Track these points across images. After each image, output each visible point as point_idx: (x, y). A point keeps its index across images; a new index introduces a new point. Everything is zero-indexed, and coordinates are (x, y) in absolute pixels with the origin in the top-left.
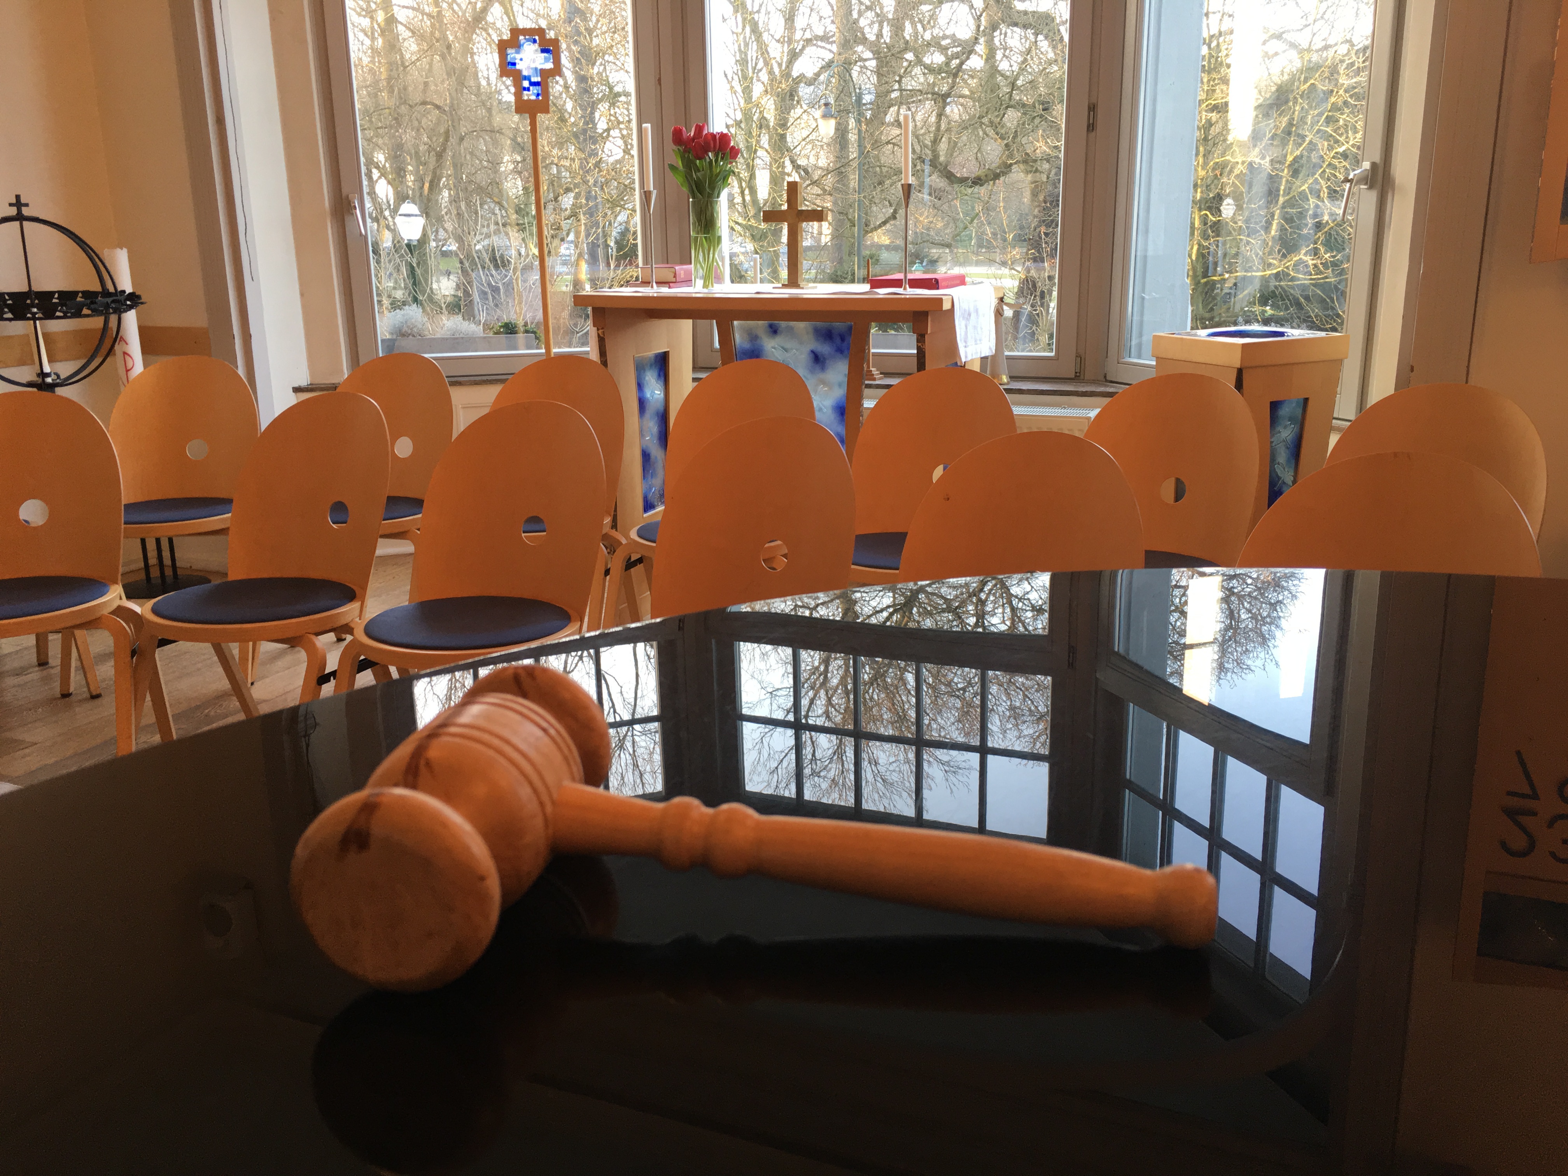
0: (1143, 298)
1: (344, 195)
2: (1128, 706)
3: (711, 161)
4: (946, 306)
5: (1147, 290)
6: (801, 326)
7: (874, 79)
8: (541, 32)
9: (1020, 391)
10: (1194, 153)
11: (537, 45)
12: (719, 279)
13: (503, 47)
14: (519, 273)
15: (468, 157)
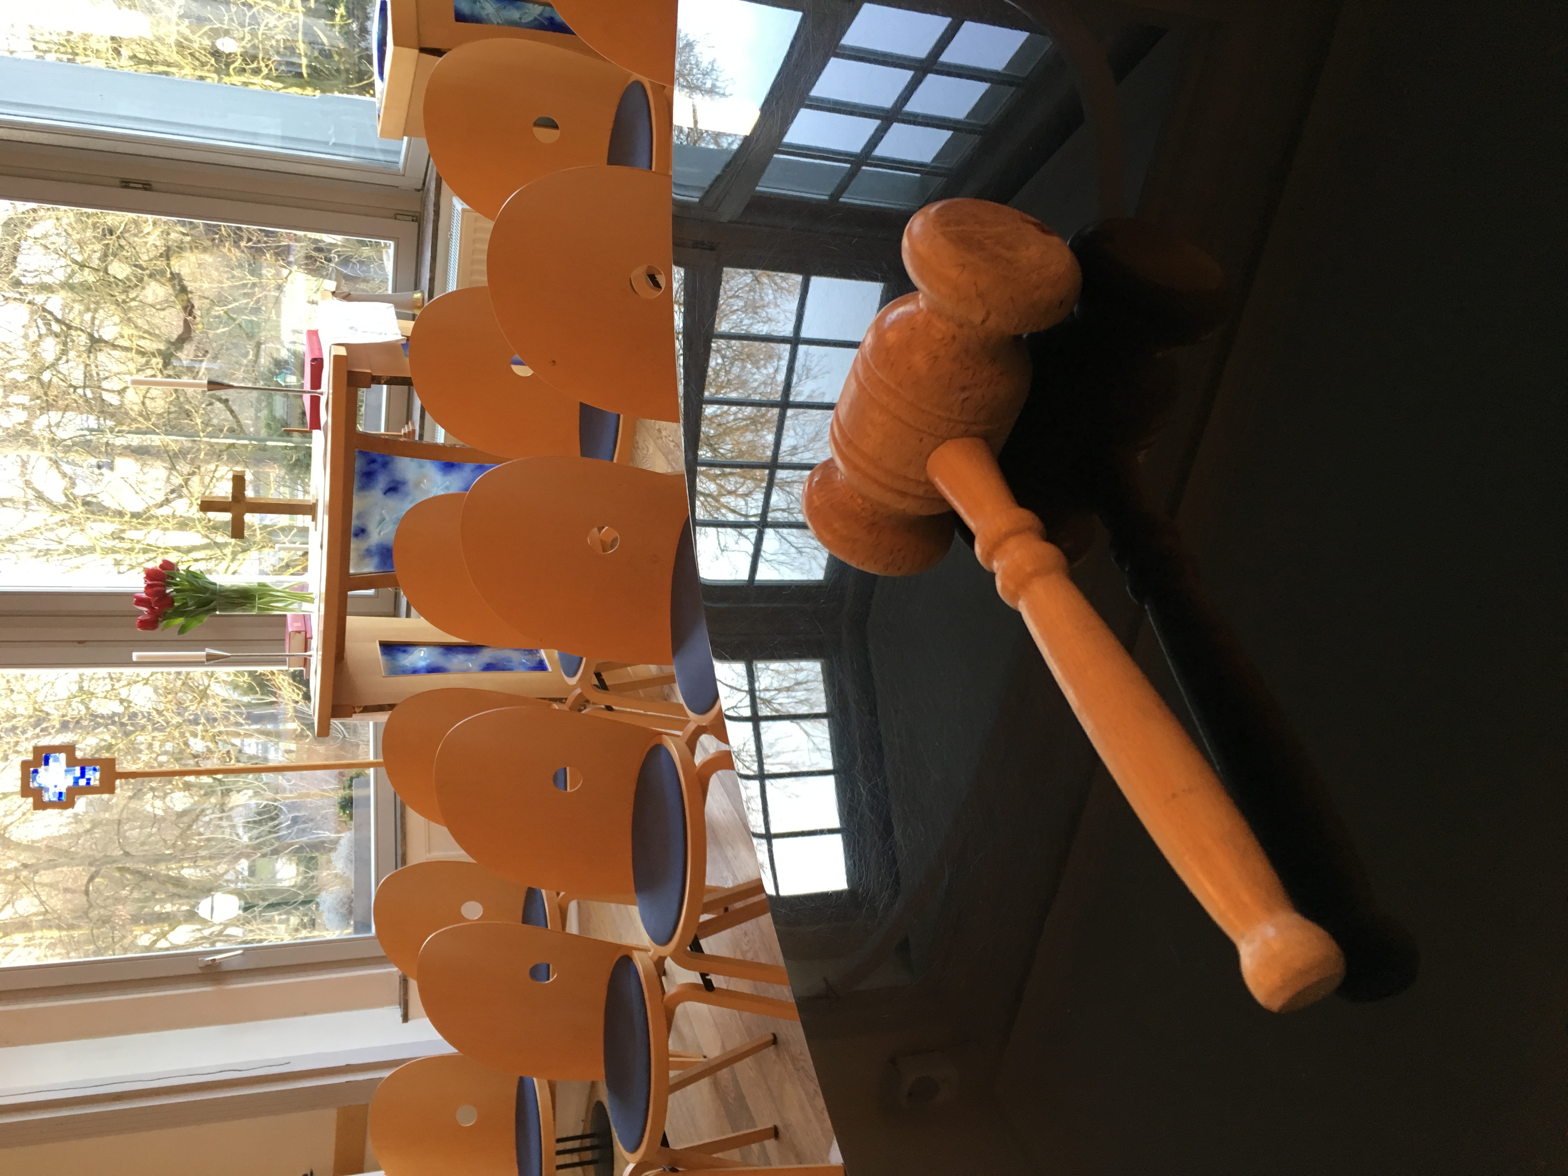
0: (335, 144)
1: (199, 971)
2: (759, 192)
3: (175, 590)
4: (342, 351)
5: (325, 140)
6: (358, 504)
7: (70, 415)
8: (25, 765)
9: (432, 280)
10: (164, 76)
11: (40, 770)
12: (304, 587)
13: (40, 805)
14: (278, 797)
15: (146, 848)
